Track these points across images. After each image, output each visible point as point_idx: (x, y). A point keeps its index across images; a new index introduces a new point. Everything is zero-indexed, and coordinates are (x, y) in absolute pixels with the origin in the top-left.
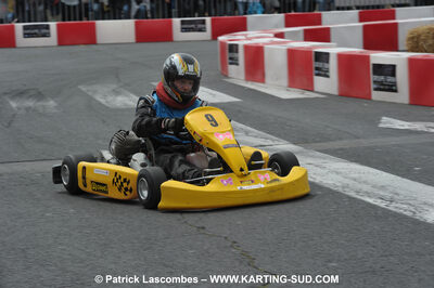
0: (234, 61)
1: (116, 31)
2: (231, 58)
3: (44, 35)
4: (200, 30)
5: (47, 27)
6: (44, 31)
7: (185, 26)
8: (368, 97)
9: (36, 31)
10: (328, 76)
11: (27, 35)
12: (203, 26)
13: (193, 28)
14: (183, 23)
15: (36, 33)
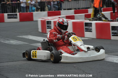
0: (49, 27)
2: (48, 26)
4: (15, 18)
8: (110, 39)
10: (91, 32)
12: (16, 16)
13: (12, 17)
14: (8, 15)
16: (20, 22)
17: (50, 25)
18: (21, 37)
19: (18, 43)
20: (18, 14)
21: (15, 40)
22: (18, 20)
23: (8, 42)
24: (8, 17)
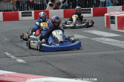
3: (30, 16)
4: (89, 13)
5: (31, 13)
6: (29, 14)
11: (23, 16)
12: (90, 11)
13: (86, 12)
15: (26, 15)
16: (94, 17)
17: (114, 20)
18: (86, 31)
19: (80, 37)
20: (92, 9)
22: (91, 15)
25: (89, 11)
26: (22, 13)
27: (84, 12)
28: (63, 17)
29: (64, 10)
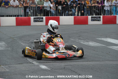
1: (67, 20)
3: (41, 21)
4: (98, 20)
5: (42, 18)
6: (41, 20)
7: (93, 19)
9: (39, 20)
11: (35, 21)
12: (100, 19)
13: (95, 20)
14: (92, 17)
15: (38, 21)
16: (103, 25)
18: (100, 39)
19: (96, 45)
21: (94, 42)
22: (101, 22)
23: (87, 43)
24: (91, 20)
25: (98, 19)
26: (34, 18)
27: (94, 20)
28: (73, 24)
29: (74, 17)
